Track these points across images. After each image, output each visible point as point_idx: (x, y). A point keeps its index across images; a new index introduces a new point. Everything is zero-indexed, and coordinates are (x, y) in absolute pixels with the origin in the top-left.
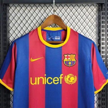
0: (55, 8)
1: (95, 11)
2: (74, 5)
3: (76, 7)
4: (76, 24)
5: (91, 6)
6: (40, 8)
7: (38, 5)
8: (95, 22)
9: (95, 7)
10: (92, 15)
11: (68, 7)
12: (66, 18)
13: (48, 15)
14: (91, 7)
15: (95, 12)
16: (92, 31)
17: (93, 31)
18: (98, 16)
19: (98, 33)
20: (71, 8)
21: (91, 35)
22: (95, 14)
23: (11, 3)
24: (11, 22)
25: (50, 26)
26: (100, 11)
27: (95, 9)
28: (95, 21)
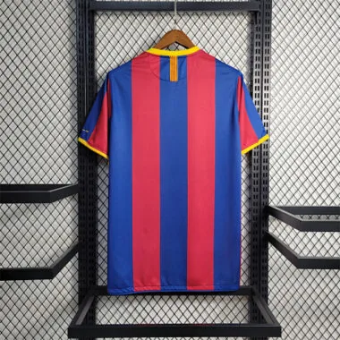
1: (245, 25)
2: (208, 13)
3: (213, 17)
4: (213, 47)
5: (239, 16)
6: (151, 19)
7: (147, 13)
8: (245, 43)
9: (245, 17)
11: (199, 18)
12: (195, 36)
13: (163, 30)
14: (237, 17)
15: (245, 27)
16: (240, 59)
17: (242, 59)
20: (204, 19)
22: (245, 29)
23: (101, 9)
24: (100, 41)
28: (245, 41)
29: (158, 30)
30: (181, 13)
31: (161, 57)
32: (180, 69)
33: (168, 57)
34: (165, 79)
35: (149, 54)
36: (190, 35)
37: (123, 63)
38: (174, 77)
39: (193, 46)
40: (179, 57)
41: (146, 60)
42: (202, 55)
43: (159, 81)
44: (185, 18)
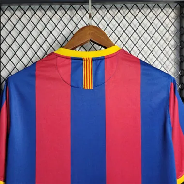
0: (92, 12)
1: (173, 18)
2: (129, 6)
3: (135, 10)
4: (135, 45)
5: (165, 8)
6: (63, 13)
7: (58, 6)
8: (173, 40)
9: (173, 10)
10: (167, 25)
11: (119, 11)
12: (114, 32)
13: (77, 26)
14: (164, 10)
15: (173, 21)
16: (168, 59)
17: (170, 59)
18: (178, 28)
19: (179, 63)
20: (124, 12)
21: (164, 66)
22: (173, 24)
23: (6, 3)
24: (5, 40)
25: (82, 49)
26: (182, 17)
27: (173, 15)
28: (173, 38)
29: (71, 26)
30: (98, 6)
31: (72, 58)
32: (95, 74)
33: (81, 59)
34: (76, 86)
35: (57, 55)
36: (108, 32)
37: (31, 63)
38: (88, 84)
39: (112, 45)
40: (95, 59)
41: (54, 62)
42: (124, 56)
43: (69, 88)
44: (102, 12)
